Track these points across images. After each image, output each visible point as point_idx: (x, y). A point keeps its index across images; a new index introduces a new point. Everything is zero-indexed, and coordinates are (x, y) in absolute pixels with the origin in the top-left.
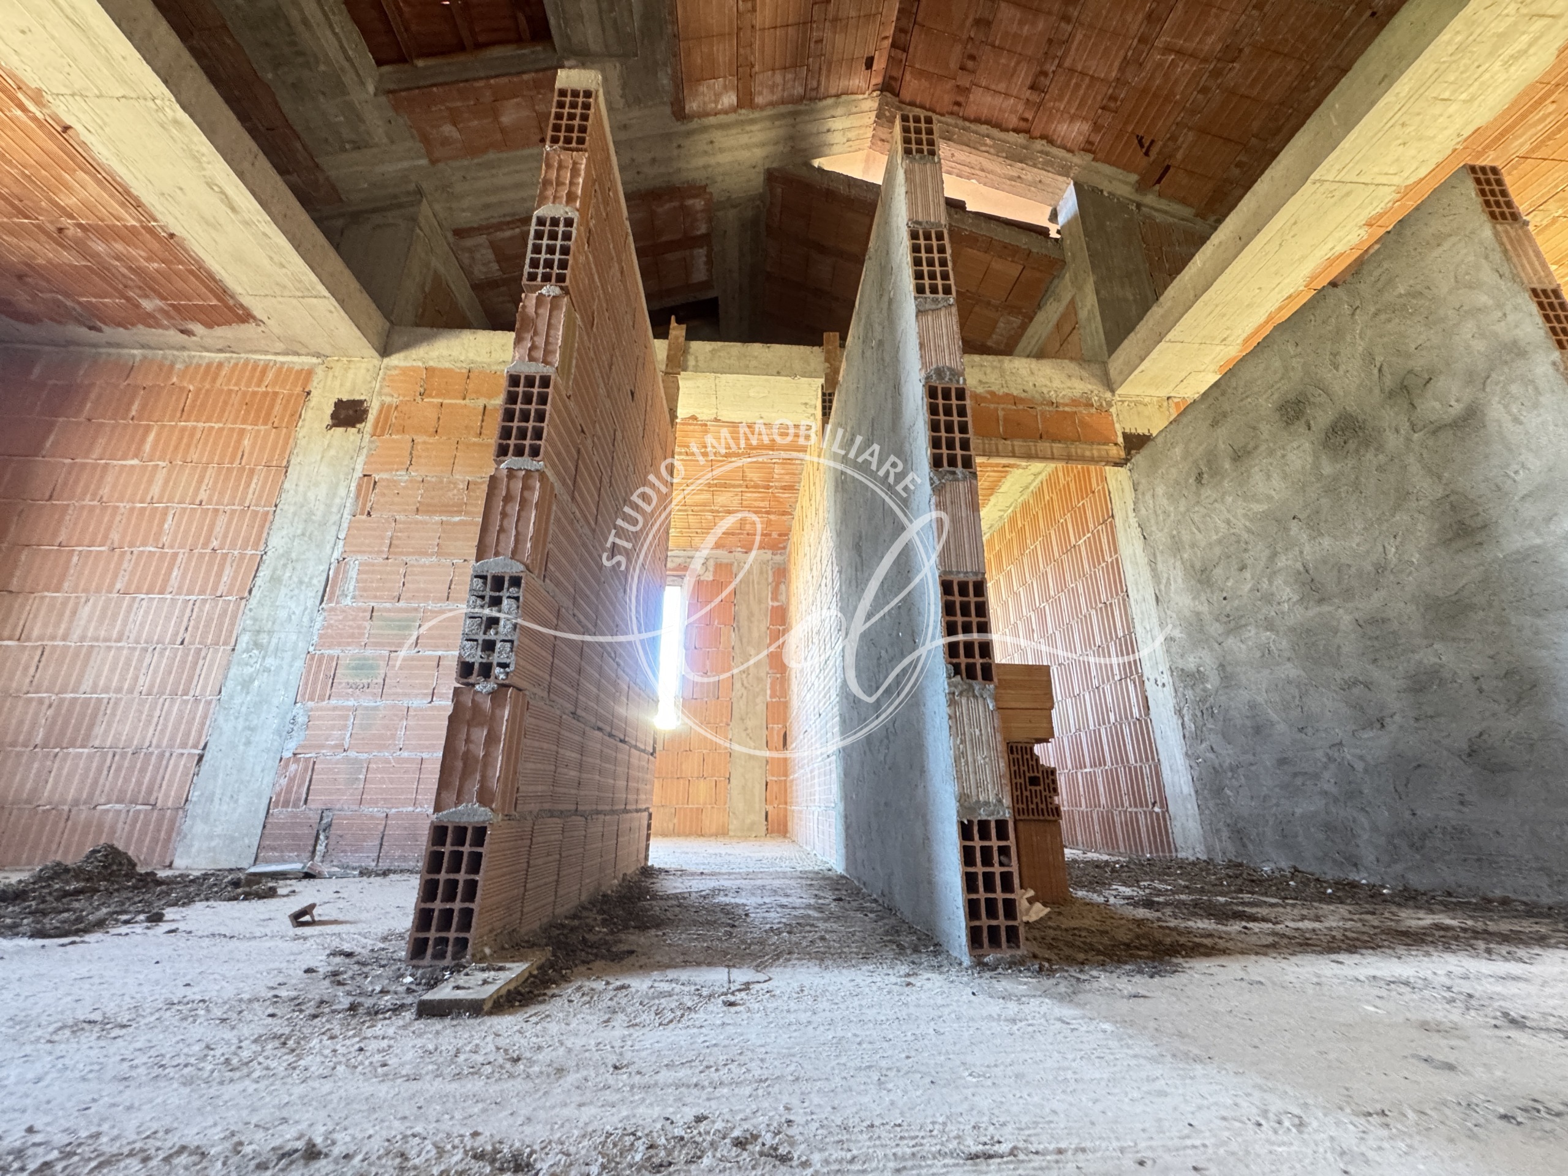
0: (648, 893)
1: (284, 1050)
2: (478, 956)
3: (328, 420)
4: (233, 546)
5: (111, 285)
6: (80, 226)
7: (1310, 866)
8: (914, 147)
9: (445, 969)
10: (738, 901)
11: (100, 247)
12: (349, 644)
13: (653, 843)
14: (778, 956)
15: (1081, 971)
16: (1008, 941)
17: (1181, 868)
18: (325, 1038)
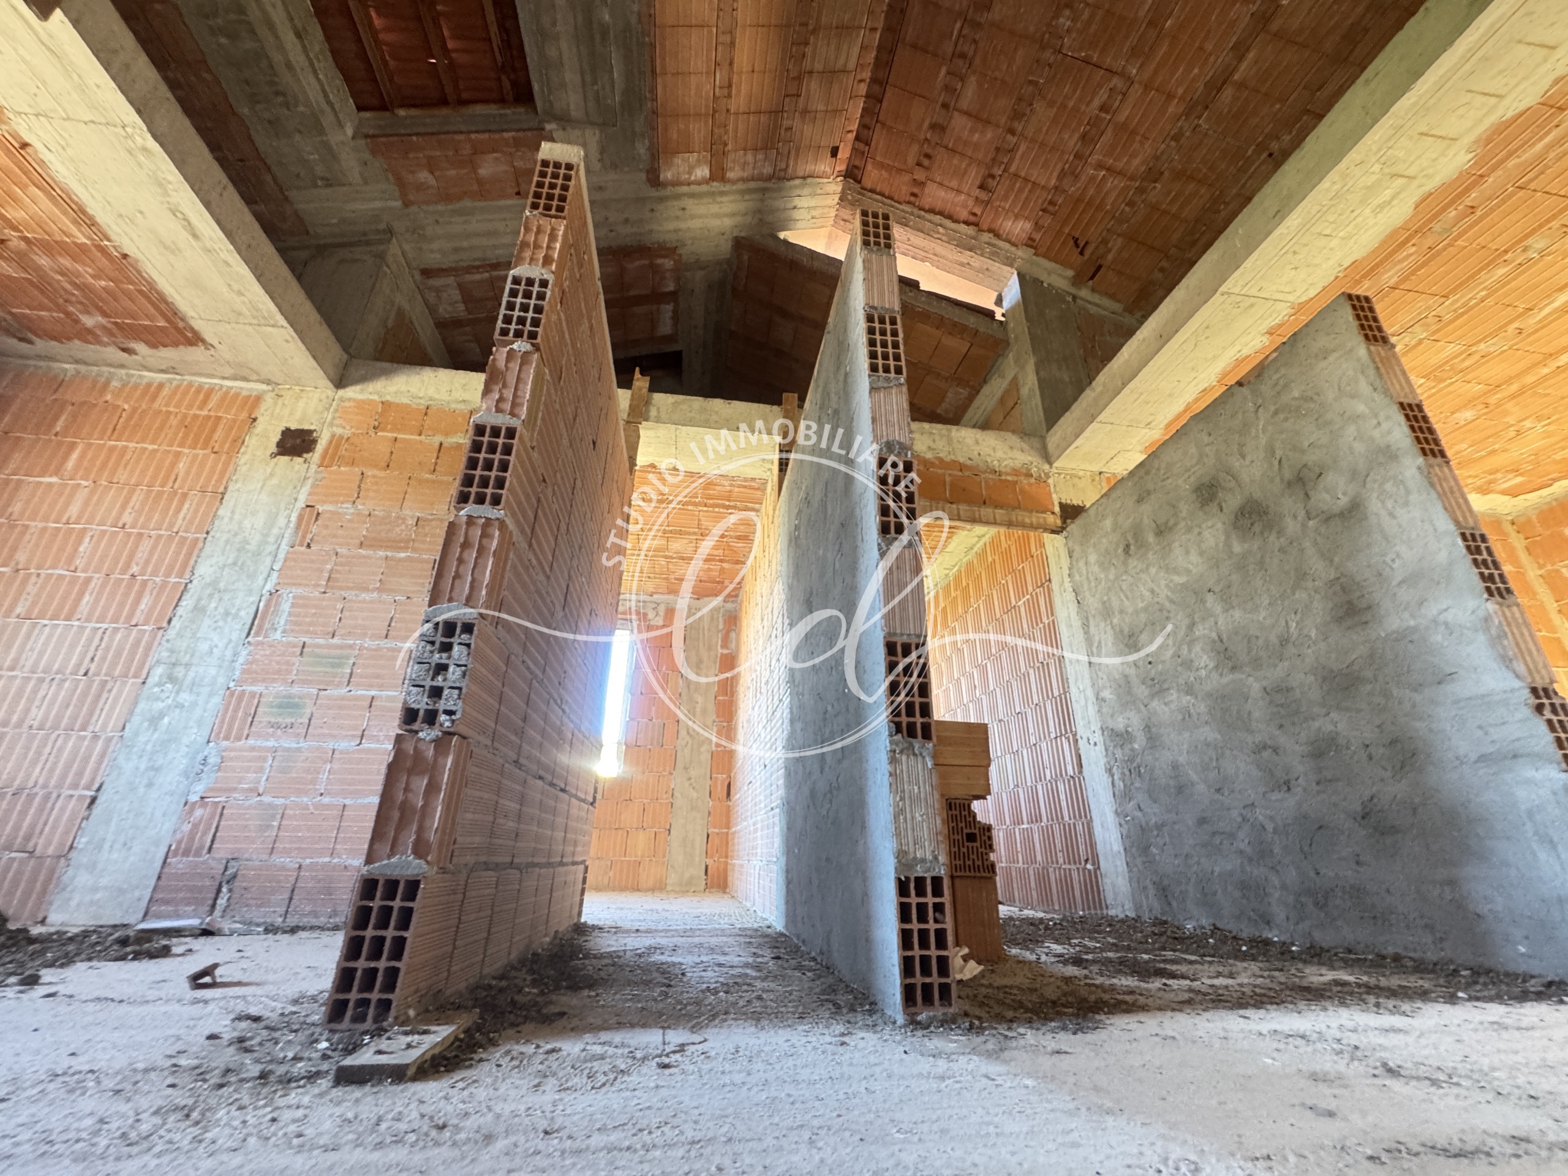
0: (580, 951)
1: (188, 1123)
2: (402, 1018)
3: (273, 448)
4: (155, 573)
5: (51, 300)
6: (26, 239)
7: (1228, 924)
8: (872, 239)
9: (365, 1033)
10: (674, 959)
11: (43, 261)
12: (274, 680)
13: (587, 897)
14: (714, 1017)
15: (1009, 1029)
16: (941, 998)
17: (1110, 925)
18: (234, 1108)
